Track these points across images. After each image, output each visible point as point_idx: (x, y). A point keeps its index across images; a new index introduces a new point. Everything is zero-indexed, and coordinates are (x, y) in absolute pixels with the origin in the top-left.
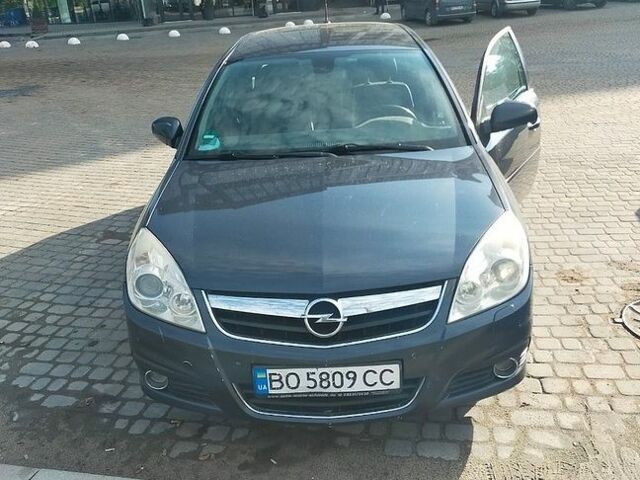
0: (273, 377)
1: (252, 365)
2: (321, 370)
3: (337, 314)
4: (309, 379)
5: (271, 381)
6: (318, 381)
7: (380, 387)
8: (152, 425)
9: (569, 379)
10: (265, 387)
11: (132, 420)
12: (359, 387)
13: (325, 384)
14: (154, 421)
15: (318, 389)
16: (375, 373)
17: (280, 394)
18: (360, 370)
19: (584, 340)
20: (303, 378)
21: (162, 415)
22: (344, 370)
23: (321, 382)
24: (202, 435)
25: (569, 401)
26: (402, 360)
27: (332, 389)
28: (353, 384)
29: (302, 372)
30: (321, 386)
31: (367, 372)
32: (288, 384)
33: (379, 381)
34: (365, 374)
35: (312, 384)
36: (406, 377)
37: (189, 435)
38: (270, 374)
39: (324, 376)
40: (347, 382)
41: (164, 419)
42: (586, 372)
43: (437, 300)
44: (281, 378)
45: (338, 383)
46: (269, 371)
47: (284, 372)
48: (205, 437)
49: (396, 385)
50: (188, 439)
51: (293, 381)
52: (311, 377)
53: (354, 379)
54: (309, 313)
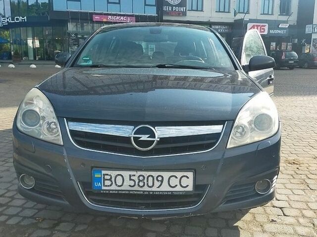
0: (107, 177)
1: (92, 168)
2: (140, 173)
3: (153, 135)
4: (130, 179)
5: (105, 180)
6: (137, 181)
7: (179, 189)
8: (22, 220)
9: (299, 209)
10: (99, 184)
11: (11, 217)
12: (165, 188)
13: (141, 184)
14: (25, 218)
15: (136, 188)
16: (176, 178)
17: (109, 190)
18: (166, 175)
19: (306, 191)
20: (127, 178)
21: (31, 215)
22: (155, 174)
23: (139, 182)
24: (55, 227)
25: (301, 220)
26: (195, 170)
27: (146, 188)
28: (160, 185)
29: (126, 174)
30: (139, 185)
31: (171, 176)
32: (115, 182)
33: (178, 184)
34: (169, 179)
35: (132, 183)
36: (197, 184)
37: (46, 226)
38: (104, 175)
39: (141, 178)
40: (157, 184)
41: (32, 217)
42: (310, 206)
43: (220, 134)
44: (111, 178)
45: (150, 184)
46: (104, 172)
47: (114, 173)
48: (57, 228)
49: (190, 188)
50: (45, 229)
51: (119, 181)
52: (132, 178)
53: (162, 181)
54: (134, 134)
